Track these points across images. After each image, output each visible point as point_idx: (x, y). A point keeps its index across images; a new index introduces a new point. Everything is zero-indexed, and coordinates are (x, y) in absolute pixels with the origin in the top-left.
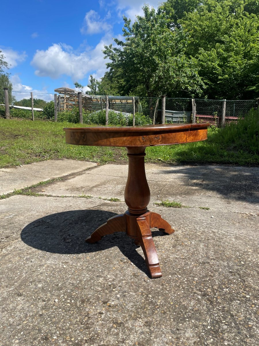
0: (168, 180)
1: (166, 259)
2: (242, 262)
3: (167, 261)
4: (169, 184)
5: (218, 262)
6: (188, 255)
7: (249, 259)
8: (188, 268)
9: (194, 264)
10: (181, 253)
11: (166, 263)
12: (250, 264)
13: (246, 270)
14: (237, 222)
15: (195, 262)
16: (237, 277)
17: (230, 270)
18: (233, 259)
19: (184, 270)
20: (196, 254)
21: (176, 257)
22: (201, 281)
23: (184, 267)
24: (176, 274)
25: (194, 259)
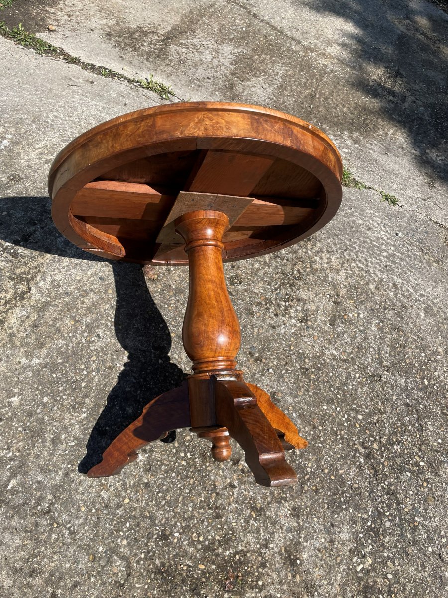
0: (329, 50)
2: (425, 380)
5: (393, 378)
6: (352, 352)
7: (436, 374)
8: (351, 387)
9: (359, 378)
10: (343, 345)
11: (319, 369)
12: (435, 387)
13: (427, 402)
14: (434, 258)
15: (362, 371)
16: (414, 417)
17: (408, 401)
18: (414, 371)
19: (344, 393)
20: (364, 351)
21: (335, 356)
22: (367, 423)
23: (345, 385)
24: (332, 401)
25: (361, 364)
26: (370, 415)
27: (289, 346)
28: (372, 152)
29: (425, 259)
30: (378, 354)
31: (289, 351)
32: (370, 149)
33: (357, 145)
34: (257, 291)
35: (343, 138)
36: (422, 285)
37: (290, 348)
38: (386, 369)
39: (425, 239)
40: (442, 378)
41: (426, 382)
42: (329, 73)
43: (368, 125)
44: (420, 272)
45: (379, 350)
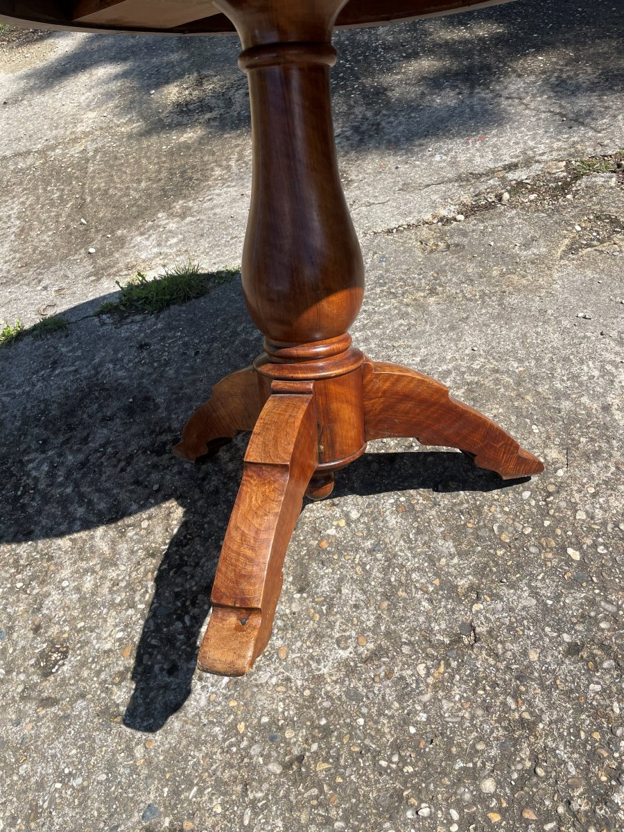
0: (80, 128)
1: (312, 698)
2: (570, 551)
3: (328, 713)
4: (96, 151)
5: (499, 606)
6: (379, 618)
7: (581, 515)
8: (423, 717)
9: (428, 674)
10: (349, 620)
11: (327, 732)
12: (601, 550)
13: (610, 602)
14: (424, 290)
15: (424, 650)
16: (608, 671)
17: (566, 637)
18: (533, 550)
19: (416, 748)
20: (401, 593)
21: (345, 663)
22: (513, 790)
23: (406, 722)
24: (400, 798)
25: (412, 632)
26: (508, 758)
27: (233, 726)
28: (218, 211)
29: (407, 305)
30: (437, 575)
31: (238, 744)
32: (212, 209)
33: (189, 219)
34: (107, 646)
35: (159, 226)
36: (432, 355)
37: (238, 733)
38: (474, 596)
39: (387, 271)
40: (599, 514)
41: (574, 554)
42: (94, 157)
43: (191, 179)
44: (414, 336)
45: (432, 560)
